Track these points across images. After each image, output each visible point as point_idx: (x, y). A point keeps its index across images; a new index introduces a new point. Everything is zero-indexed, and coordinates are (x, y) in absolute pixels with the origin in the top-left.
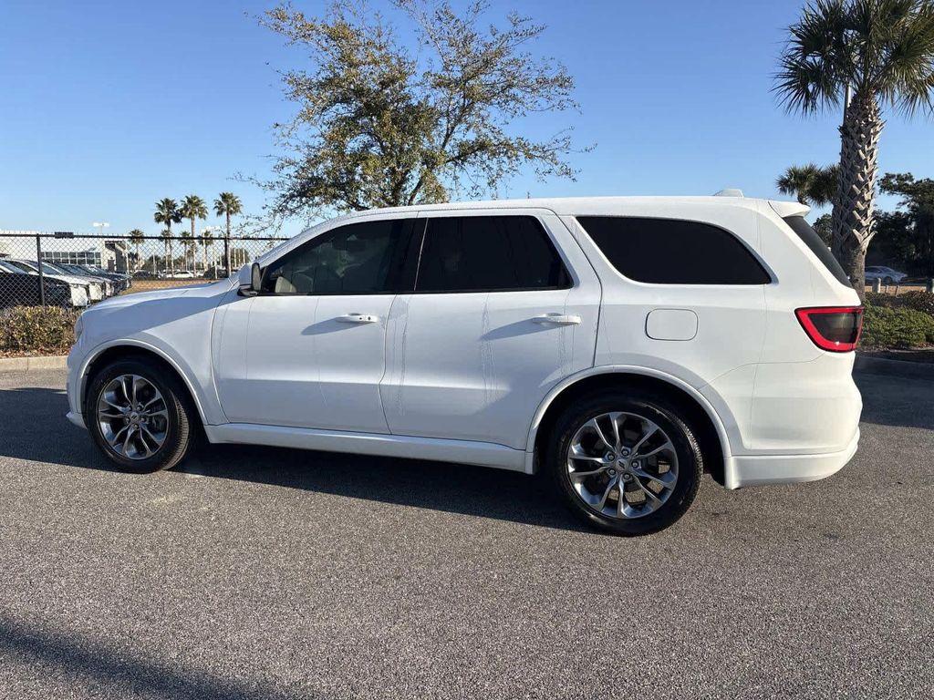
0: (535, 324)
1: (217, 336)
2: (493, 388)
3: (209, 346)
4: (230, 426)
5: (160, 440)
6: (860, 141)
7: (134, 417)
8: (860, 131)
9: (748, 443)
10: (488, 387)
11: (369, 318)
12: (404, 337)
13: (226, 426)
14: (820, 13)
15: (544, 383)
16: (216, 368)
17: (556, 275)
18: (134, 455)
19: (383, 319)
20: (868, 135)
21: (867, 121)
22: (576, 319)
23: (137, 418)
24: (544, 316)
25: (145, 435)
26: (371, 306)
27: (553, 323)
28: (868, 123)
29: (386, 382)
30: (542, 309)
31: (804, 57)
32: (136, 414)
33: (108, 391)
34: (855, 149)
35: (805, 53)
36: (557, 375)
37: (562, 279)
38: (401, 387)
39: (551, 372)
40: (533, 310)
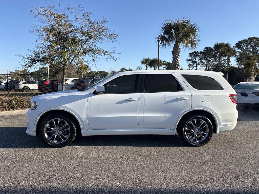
0: (177, 100)
1: (89, 106)
2: (167, 115)
3: (86, 109)
4: (91, 131)
5: (67, 137)
6: (177, 55)
7: (57, 131)
8: (177, 52)
9: (222, 123)
10: (166, 115)
11: (135, 99)
12: (144, 104)
13: (89, 131)
14: (167, 25)
15: (180, 113)
16: (88, 115)
17: (179, 88)
18: (57, 143)
19: (138, 100)
20: (178, 53)
21: (178, 50)
22: (187, 98)
23: (59, 131)
24: (179, 98)
25: (61, 136)
26: (134, 96)
27: (181, 99)
28: (178, 51)
29: (139, 115)
30: (179, 96)
31: (165, 35)
32: (58, 130)
33: (47, 124)
34: (176, 56)
35: (165, 33)
36: (183, 111)
37: (180, 89)
38: (144, 116)
39: (182, 111)
40: (177, 96)
